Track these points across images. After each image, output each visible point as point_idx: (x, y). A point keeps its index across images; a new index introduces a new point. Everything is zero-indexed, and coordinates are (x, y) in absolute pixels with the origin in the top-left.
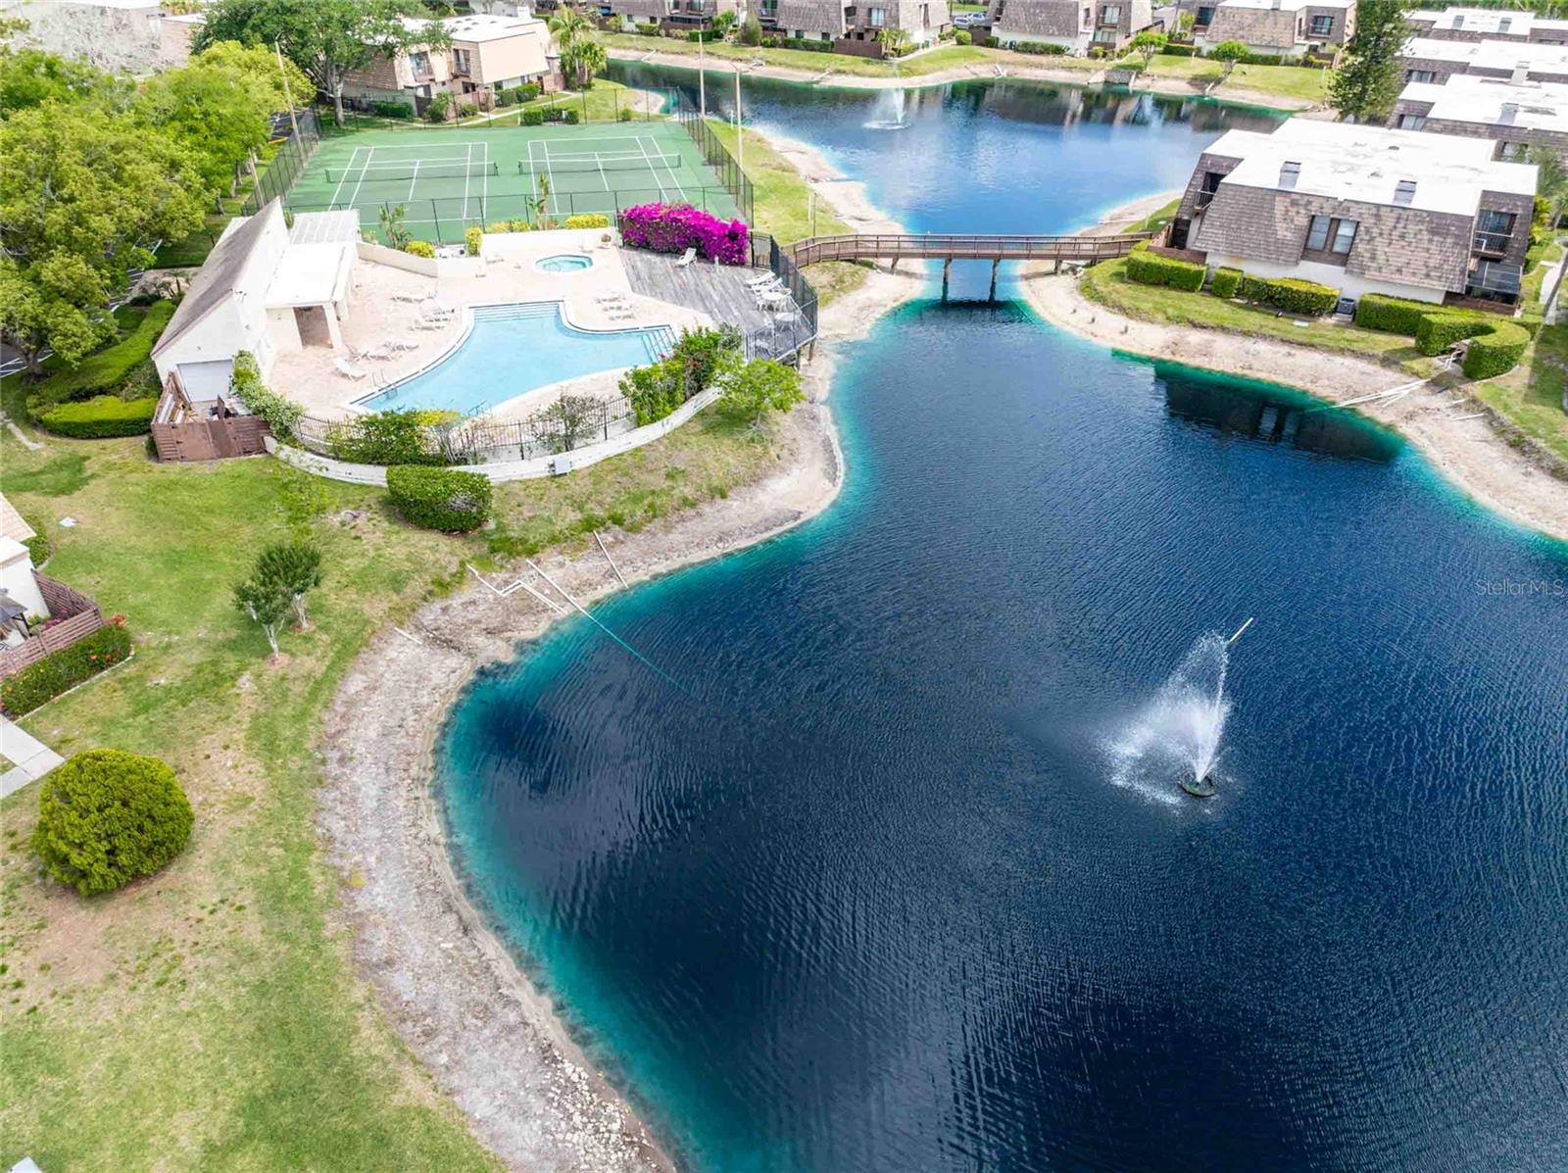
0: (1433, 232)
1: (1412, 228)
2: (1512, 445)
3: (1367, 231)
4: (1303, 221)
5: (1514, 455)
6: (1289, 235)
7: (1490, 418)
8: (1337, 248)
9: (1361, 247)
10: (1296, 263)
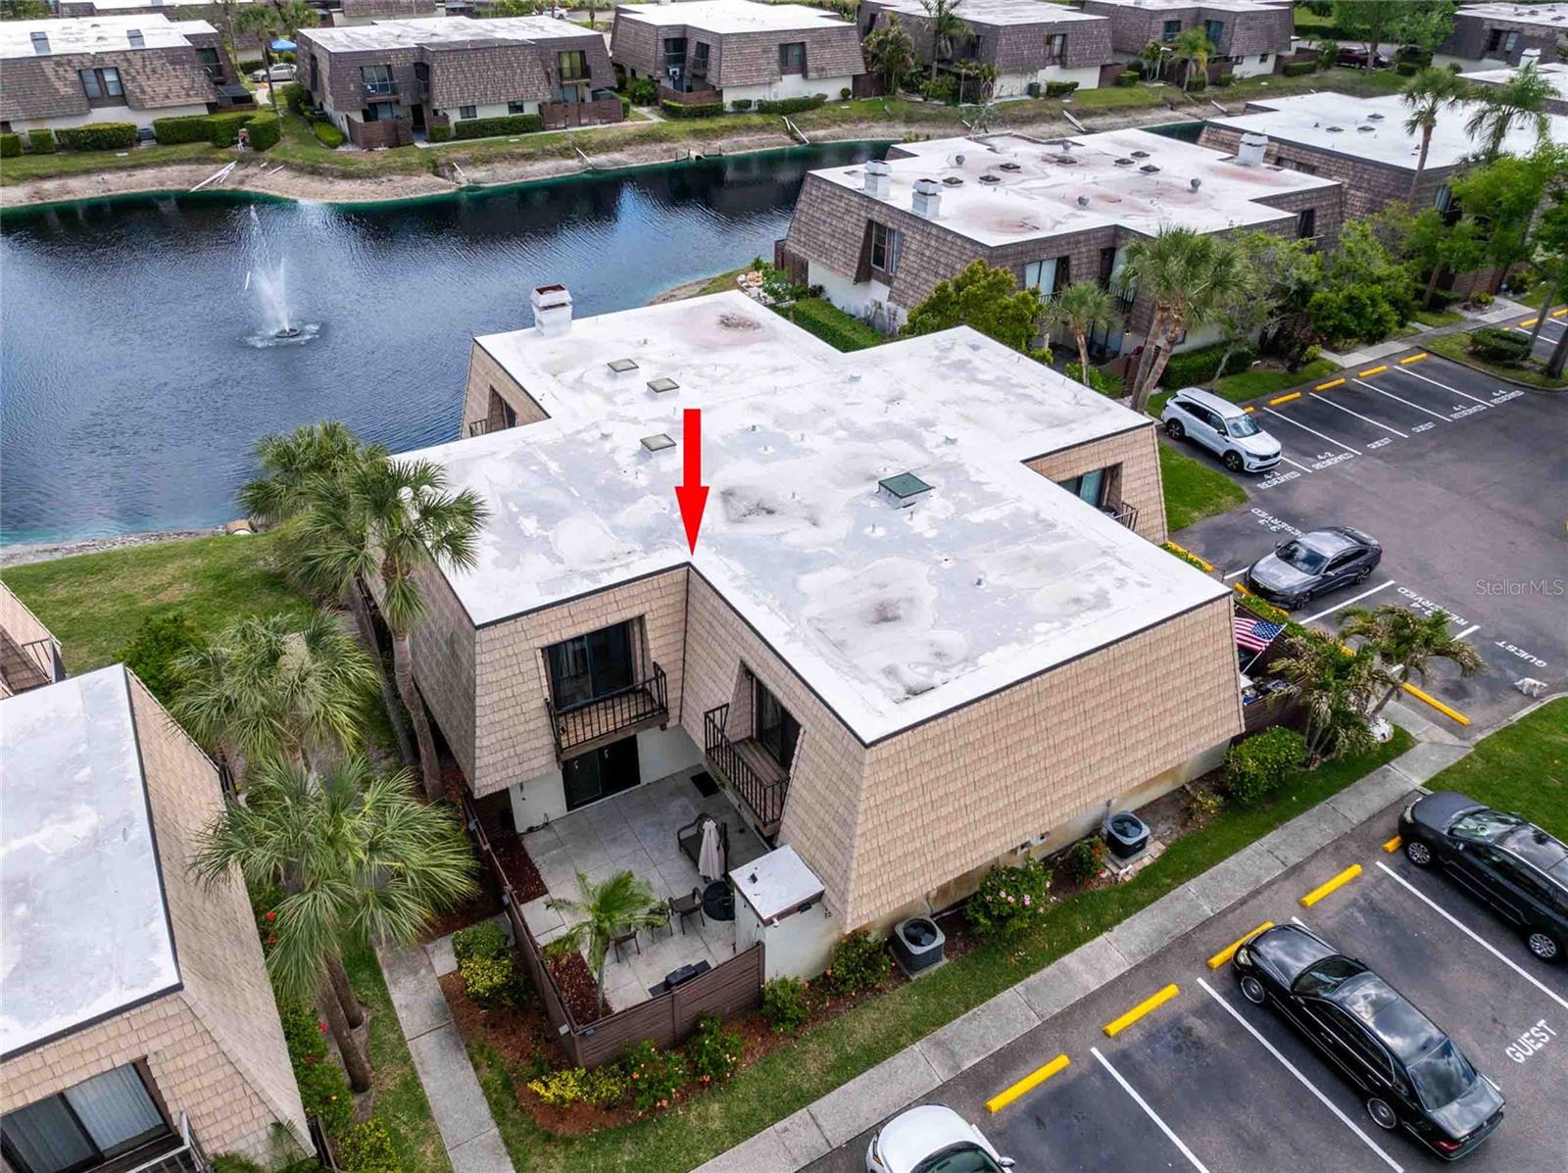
0: (172, 63)
1: (157, 63)
2: (312, 173)
3: (128, 74)
4: (75, 77)
5: (316, 178)
6: (70, 91)
7: (288, 166)
8: (112, 92)
9: (130, 86)
10: (89, 112)
